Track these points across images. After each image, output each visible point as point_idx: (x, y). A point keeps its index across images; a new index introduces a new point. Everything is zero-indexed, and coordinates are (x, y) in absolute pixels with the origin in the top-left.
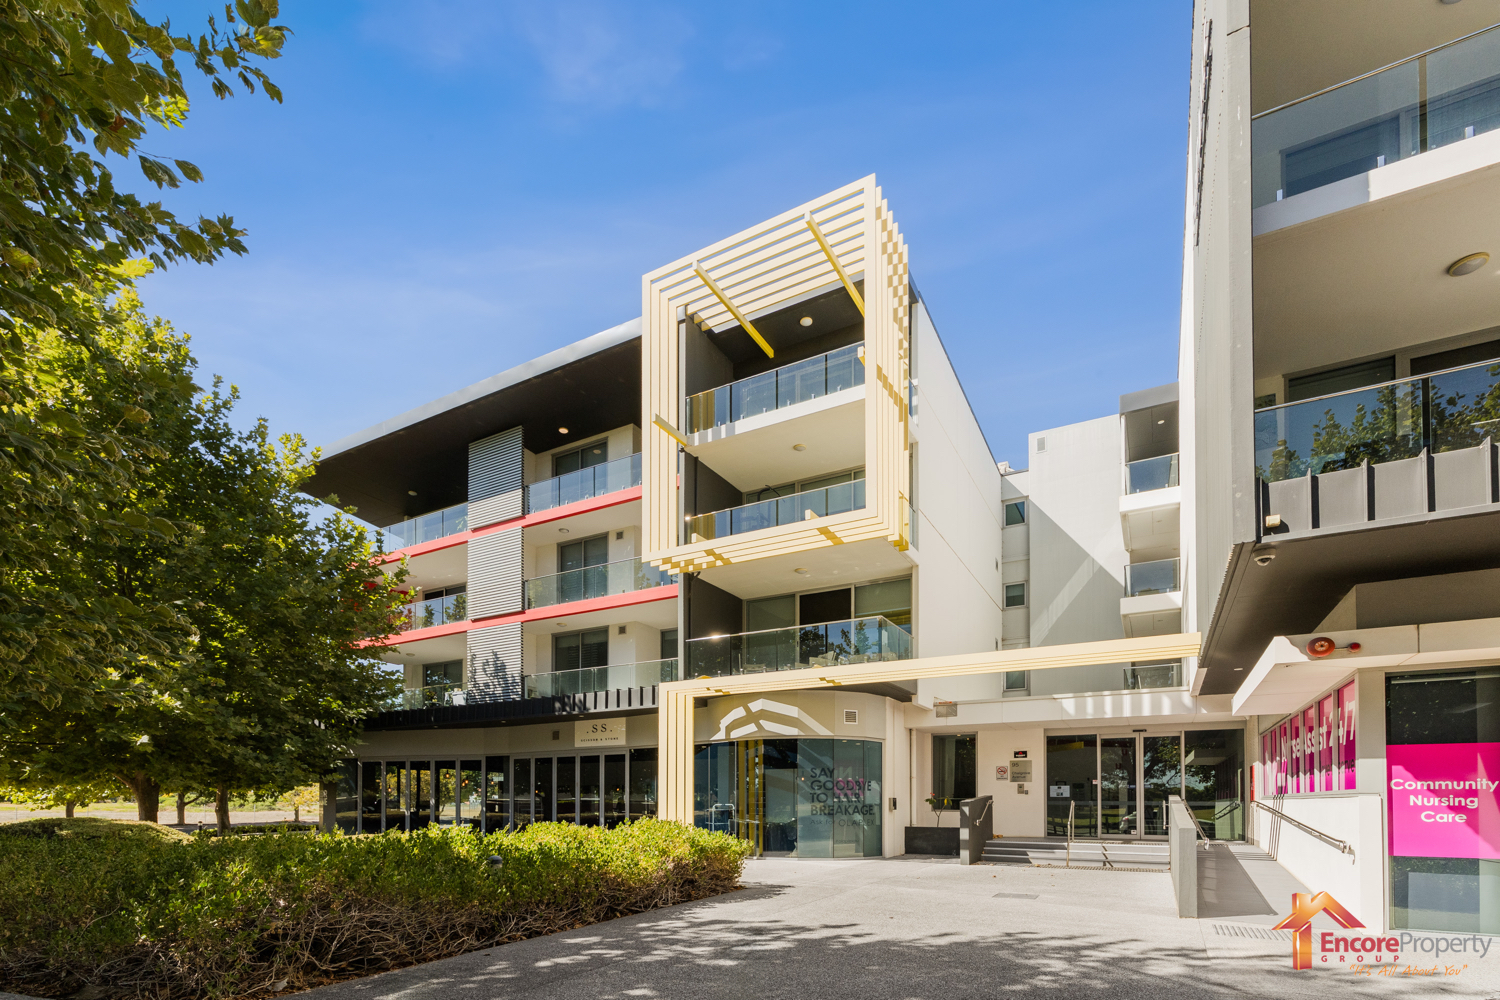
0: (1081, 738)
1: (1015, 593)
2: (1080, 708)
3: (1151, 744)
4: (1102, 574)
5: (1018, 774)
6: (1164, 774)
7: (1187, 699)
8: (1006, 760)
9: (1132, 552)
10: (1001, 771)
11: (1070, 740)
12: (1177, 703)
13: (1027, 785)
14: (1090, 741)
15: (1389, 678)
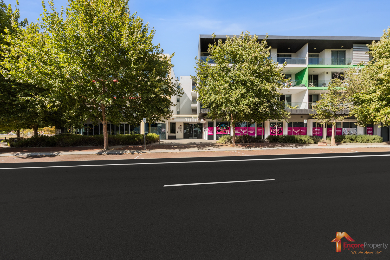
0: (187, 124)
1: (178, 100)
2: (188, 120)
3: (195, 125)
4: (189, 99)
5: (180, 128)
6: (196, 128)
7: (198, 120)
8: (179, 126)
9: (192, 96)
10: (179, 128)
11: (186, 124)
12: (197, 120)
13: (182, 130)
14: (188, 124)
15: (208, 122)
